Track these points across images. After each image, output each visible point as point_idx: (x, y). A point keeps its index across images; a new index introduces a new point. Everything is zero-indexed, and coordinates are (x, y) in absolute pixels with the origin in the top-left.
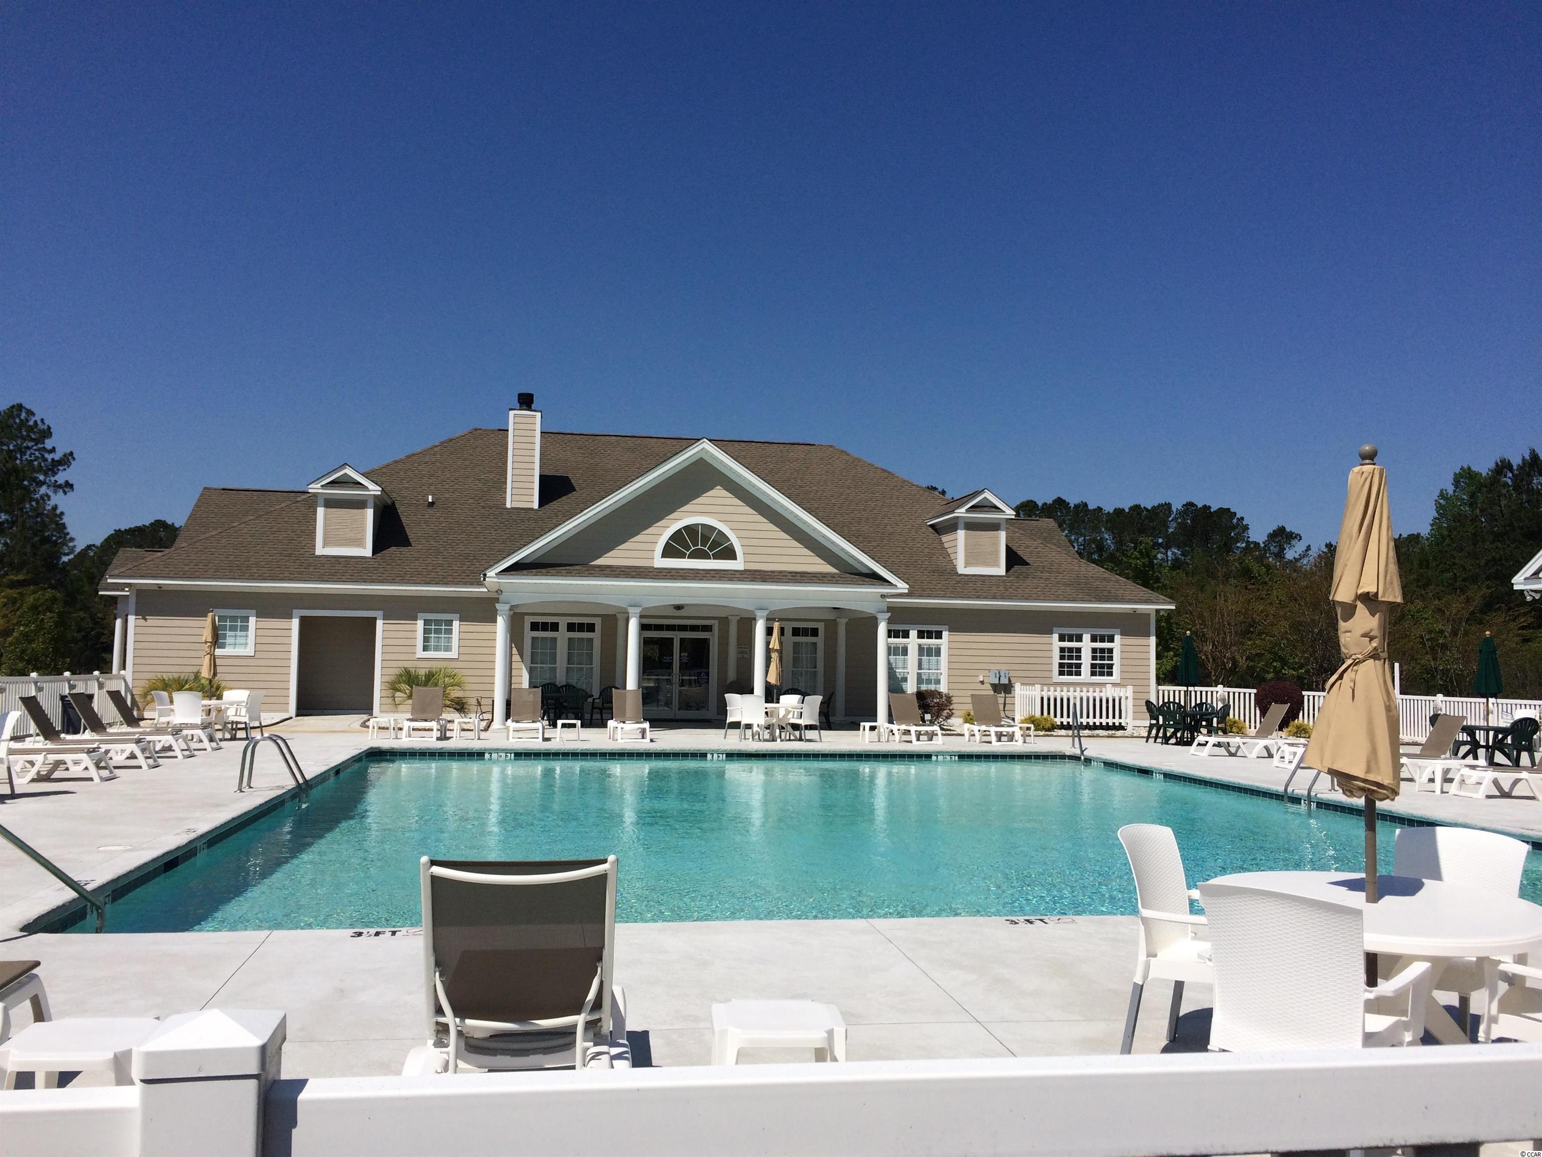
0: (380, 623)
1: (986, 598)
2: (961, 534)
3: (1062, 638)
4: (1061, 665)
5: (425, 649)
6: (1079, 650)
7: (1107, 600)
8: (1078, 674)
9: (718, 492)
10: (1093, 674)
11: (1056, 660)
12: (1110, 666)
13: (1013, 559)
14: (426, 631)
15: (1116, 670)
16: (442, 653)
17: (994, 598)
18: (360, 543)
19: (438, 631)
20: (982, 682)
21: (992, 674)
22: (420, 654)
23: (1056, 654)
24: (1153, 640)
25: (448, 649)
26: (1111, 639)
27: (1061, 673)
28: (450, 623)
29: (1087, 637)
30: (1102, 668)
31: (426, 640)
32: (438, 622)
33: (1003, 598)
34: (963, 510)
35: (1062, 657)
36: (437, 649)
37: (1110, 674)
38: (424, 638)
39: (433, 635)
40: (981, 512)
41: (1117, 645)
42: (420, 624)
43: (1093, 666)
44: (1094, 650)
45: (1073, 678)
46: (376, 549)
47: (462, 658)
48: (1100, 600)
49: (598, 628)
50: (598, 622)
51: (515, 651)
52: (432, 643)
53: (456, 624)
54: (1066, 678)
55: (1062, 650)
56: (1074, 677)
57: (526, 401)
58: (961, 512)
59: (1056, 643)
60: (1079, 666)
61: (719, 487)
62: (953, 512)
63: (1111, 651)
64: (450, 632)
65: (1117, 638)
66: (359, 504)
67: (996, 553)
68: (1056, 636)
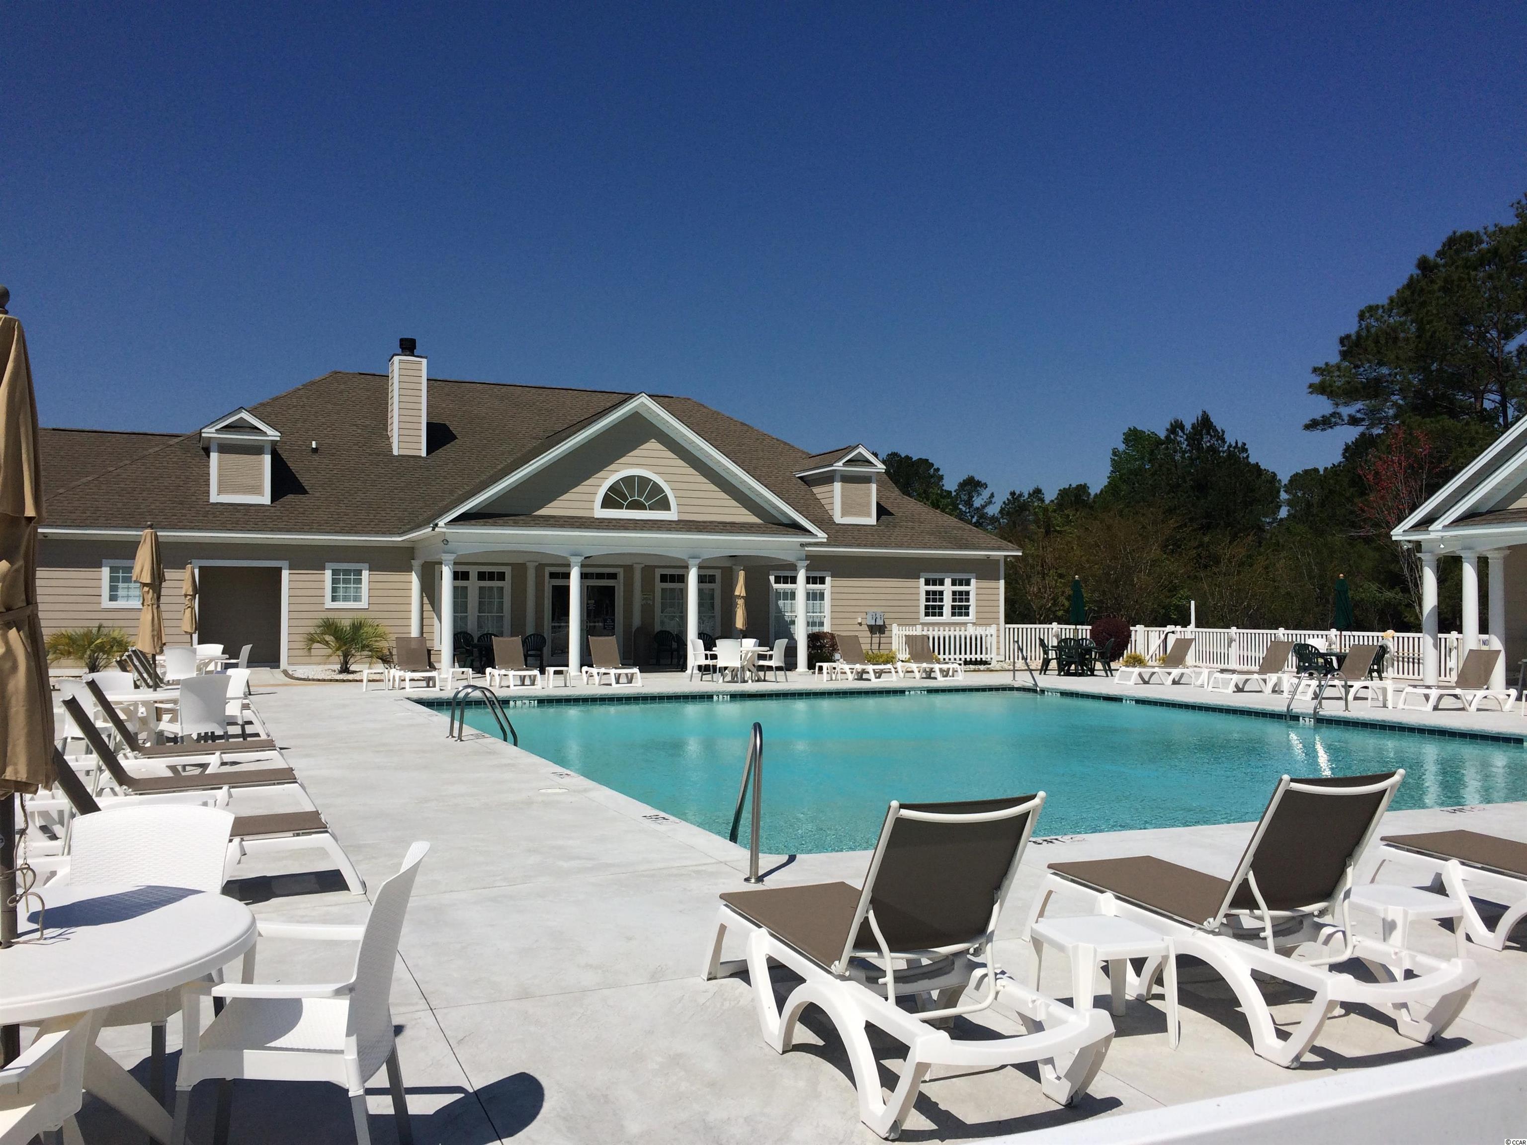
0: (285, 574)
1: (865, 546)
2: (837, 486)
3: (927, 583)
4: (927, 607)
5: (334, 599)
6: (941, 593)
7: (967, 548)
8: (941, 614)
9: (653, 445)
10: (953, 614)
11: (923, 603)
12: (967, 607)
13: (882, 511)
14: (335, 581)
15: (972, 610)
16: (352, 603)
17: (873, 546)
18: (256, 490)
19: (346, 581)
20: (860, 624)
21: (869, 617)
22: (329, 604)
23: (923, 596)
24: (1002, 582)
25: (357, 599)
26: (968, 583)
27: (927, 614)
28: (359, 572)
29: (948, 581)
30: (960, 610)
31: (334, 590)
32: (347, 572)
33: (880, 546)
34: (841, 464)
35: (927, 600)
36: (346, 599)
37: (967, 614)
38: (333, 588)
39: (341, 585)
40: (855, 466)
41: (973, 587)
42: (328, 574)
43: (953, 607)
44: (954, 593)
45: (937, 619)
46: (275, 497)
47: (372, 608)
48: (960, 548)
49: (508, 577)
50: (507, 570)
51: (426, 600)
52: (341, 593)
53: (365, 574)
54: (931, 619)
55: (928, 593)
57: (408, 347)
58: (839, 465)
59: (923, 588)
60: (941, 607)
61: (653, 440)
62: (832, 465)
63: (967, 593)
64: (359, 581)
65: (973, 581)
66: (256, 450)
67: (869, 504)
68: (922, 581)
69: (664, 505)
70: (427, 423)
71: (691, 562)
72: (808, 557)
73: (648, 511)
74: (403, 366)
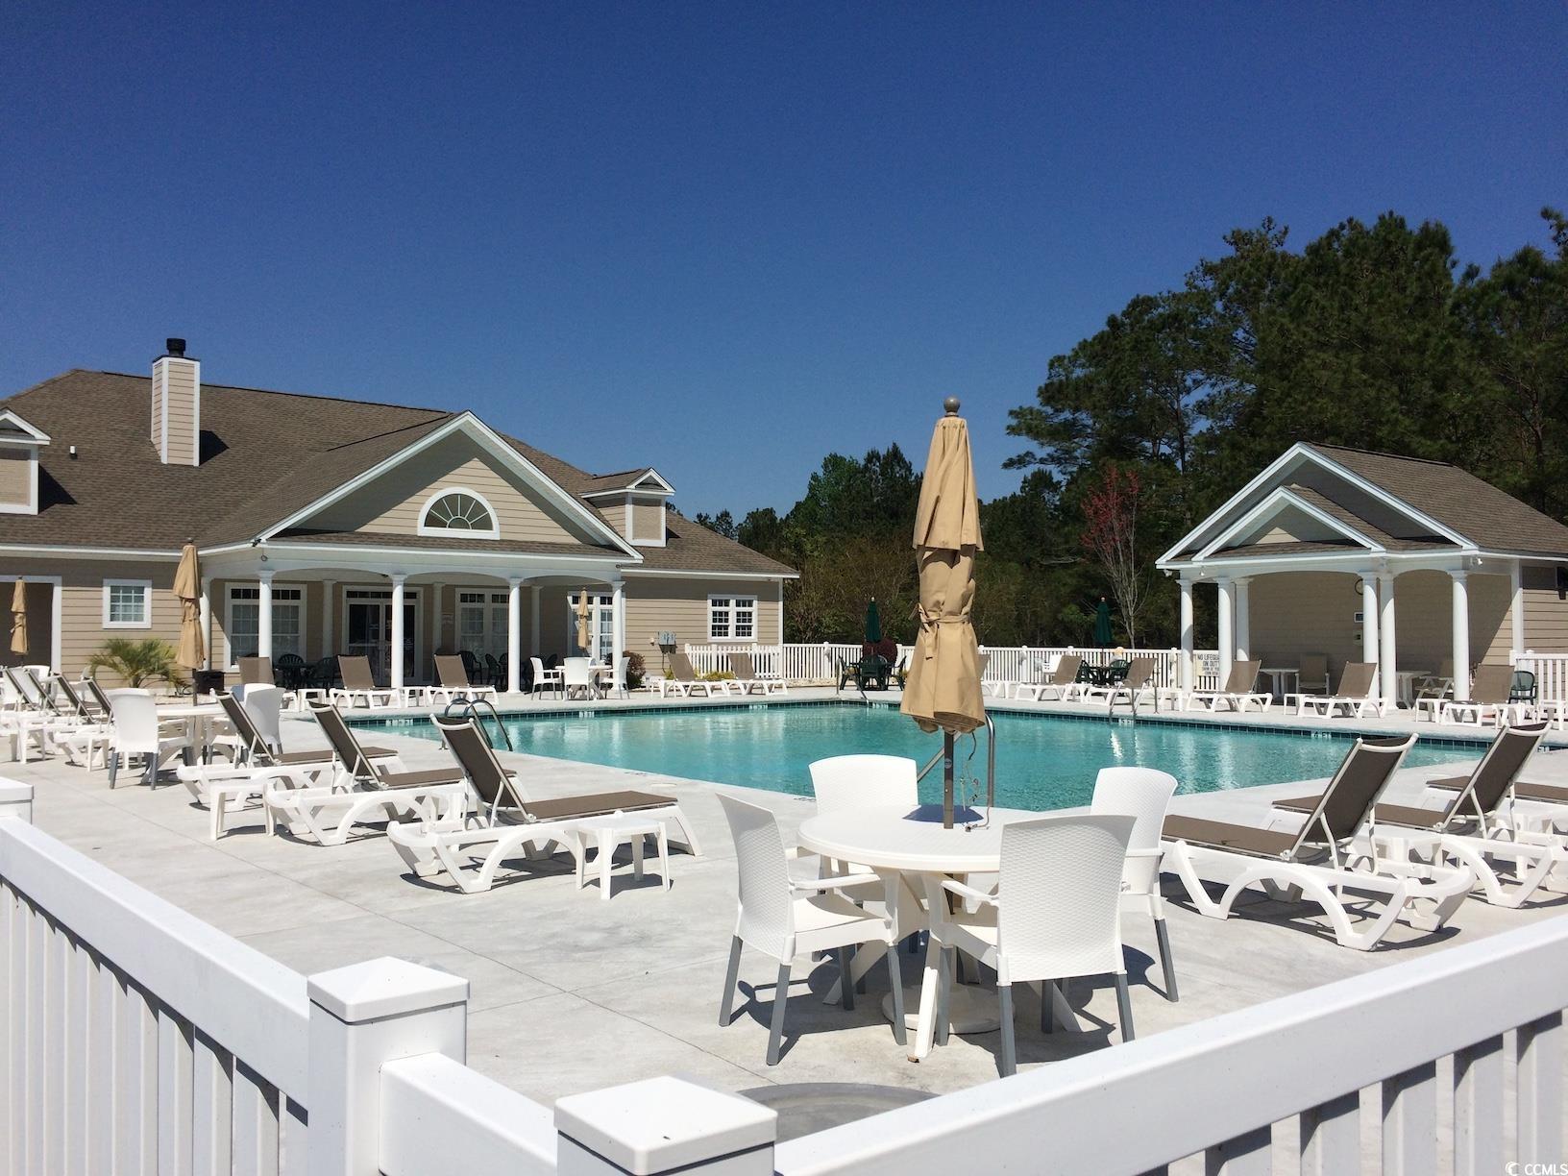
0: (58, 592)
1: (659, 568)
2: (629, 508)
3: (714, 604)
4: (714, 627)
5: (113, 618)
6: (727, 614)
7: (750, 570)
8: (726, 634)
9: (476, 463)
10: (738, 634)
11: (710, 623)
12: (750, 628)
13: (670, 534)
14: (114, 599)
15: (754, 630)
16: (133, 622)
17: (665, 568)
18: (23, 498)
19: (127, 599)
20: (653, 644)
21: (662, 636)
22: (107, 624)
23: (710, 617)
24: (781, 603)
25: (139, 618)
26: (750, 605)
27: (714, 634)
28: (141, 590)
29: (733, 602)
30: (744, 630)
31: (113, 608)
32: (127, 589)
33: (672, 568)
34: (633, 486)
35: (714, 620)
36: (126, 618)
37: (750, 634)
38: (112, 606)
39: (121, 603)
40: (647, 489)
41: (755, 608)
42: (106, 592)
43: (738, 627)
44: (738, 614)
45: (722, 639)
46: (41, 508)
47: (156, 628)
48: (745, 570)
49: (304, 594)
50: (303, 589)
51: (214, 619)
52: (120, 612)
53: (148, 592)
54: (717, 638)
55: (714, 613)
56: (723, 637)
57: (176, 347)
58: (631, 488)
59: (711, 609)
60: (726, 627)
61: (476, 459)
62: (625, 488)
63: (750, 614)
64: (141, 599)
65: (755, 603)
66: (23, 455)
67: (659, 527)
68: (710, 602)
69: (486, 524)
70: (200, 431)
71: (513, 582)
72: (623, 578)
73: (471, 530)
74: (174, 368)
